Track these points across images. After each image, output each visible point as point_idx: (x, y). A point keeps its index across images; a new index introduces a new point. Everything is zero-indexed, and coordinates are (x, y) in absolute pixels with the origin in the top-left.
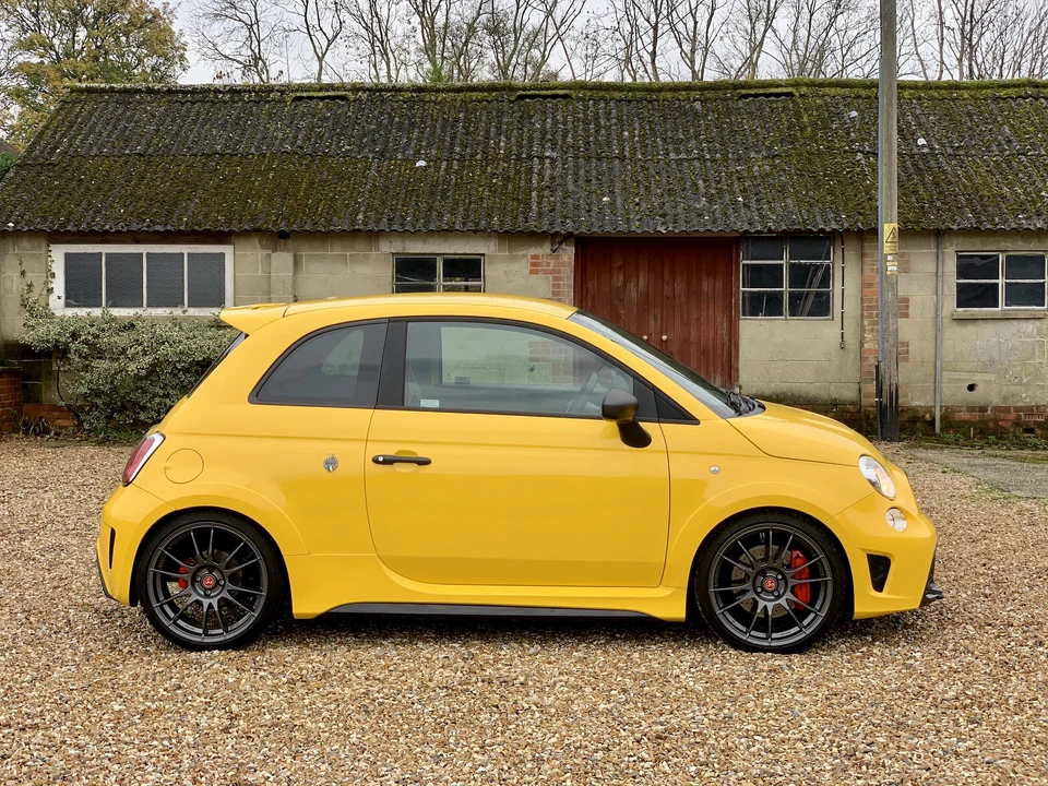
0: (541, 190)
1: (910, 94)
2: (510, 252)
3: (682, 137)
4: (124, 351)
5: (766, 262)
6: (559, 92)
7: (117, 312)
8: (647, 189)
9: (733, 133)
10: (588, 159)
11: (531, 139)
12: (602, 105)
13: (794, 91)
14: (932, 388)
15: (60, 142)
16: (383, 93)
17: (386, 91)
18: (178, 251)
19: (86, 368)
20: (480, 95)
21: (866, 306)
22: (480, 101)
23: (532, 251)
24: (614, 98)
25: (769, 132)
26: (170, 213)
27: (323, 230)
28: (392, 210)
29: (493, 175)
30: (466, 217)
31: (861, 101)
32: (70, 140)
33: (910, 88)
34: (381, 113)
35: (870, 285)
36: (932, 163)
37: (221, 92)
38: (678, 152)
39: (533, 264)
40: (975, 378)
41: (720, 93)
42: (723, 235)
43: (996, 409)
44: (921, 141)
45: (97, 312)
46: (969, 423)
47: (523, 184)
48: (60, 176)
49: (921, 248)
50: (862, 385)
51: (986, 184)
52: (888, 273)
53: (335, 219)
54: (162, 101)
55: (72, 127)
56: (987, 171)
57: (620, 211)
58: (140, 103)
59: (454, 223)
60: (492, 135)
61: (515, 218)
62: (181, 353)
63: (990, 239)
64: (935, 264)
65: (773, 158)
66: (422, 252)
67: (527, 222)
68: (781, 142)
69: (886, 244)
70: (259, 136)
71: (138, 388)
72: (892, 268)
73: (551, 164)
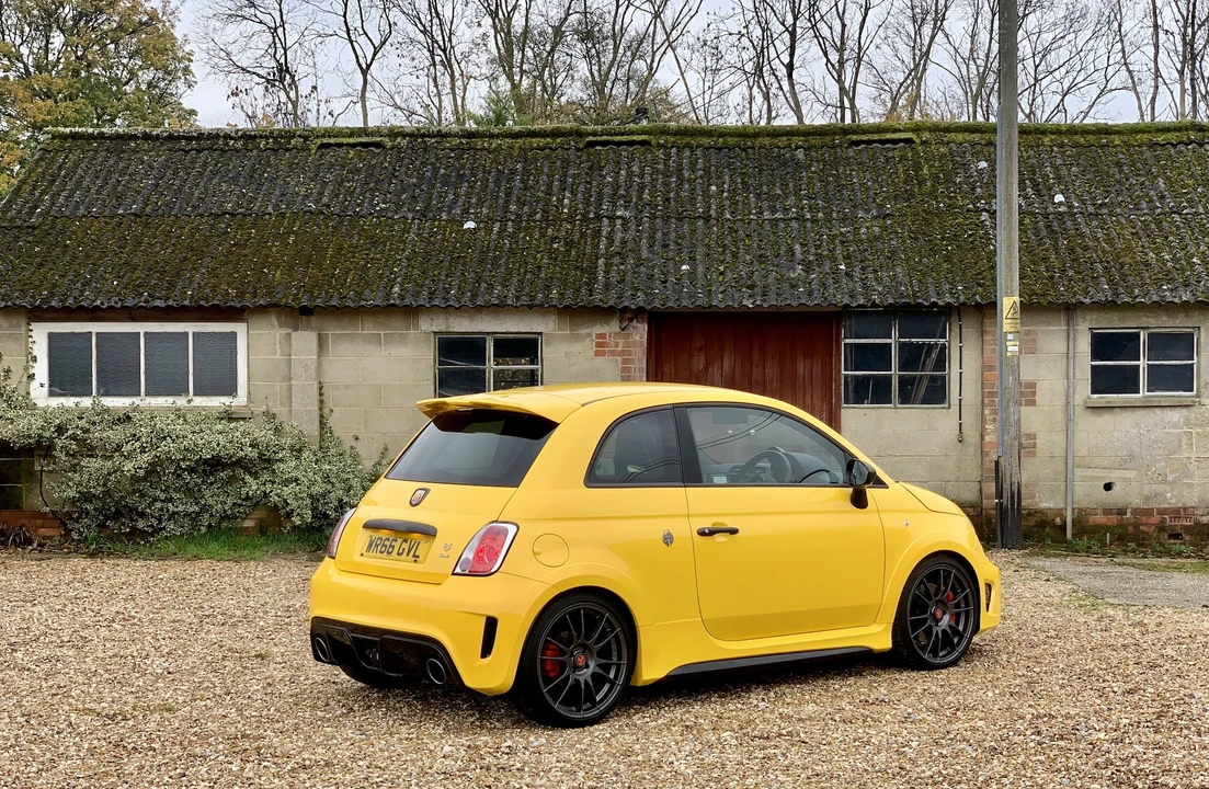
0: (609, 257)
1: (1051, 140)
2: (571, 329)
3: (779, 192)
4: (119, 448)
5: (871, 341)
6: (635, 138)
7: (109, 402)
8: (735, 255)
9: (840, 188)
10: (666, 219)
11: (600, 194)
12: (687, 153)
13: (914, 136)
14: (1063, 487)
15: (40, 200)
16: (426, 139)
17: (429, 136)
18: (183, 331)
19: (74, 468)
20: (542, 141)
21: (986, 392)
22: (542, 149)
23: (598, 329)
24: (701, 146)
25: (882, 187)
26: (171, 286)
27: (351, 305)
28: (433, 281)
29: (554, 239)
30: (520, 290)
31: (991, 150)
32: (52, 197)
33: (1052, 133)
34: (424, 164)
35: (991, 368)
36: (1069, 224)
37: (232, 138)
38: (773, 210)
39: (599, 345)
40: (1112, 475)
41: (827, 139)
42: (818, 309)
43: (1136, 511)
44: (1059, 198)
45: (86, 402)
46: (1106, 528)
47: (588, 249)
48: (42, 242)
49: (1050, 324)
50: (984, 484)
51: (1129, 249)
52: (1009, 354)
53: (366, 292)
54: (162, 148)
55: (55, 181)
56: (1132, 233)
57: (701, 281)
58: (134, 151)
59: (506, 297)
60: (555, 190)
61: (578, 290)
62: (186, 450)
63: (1131, 314)
64: (1065, 344)
65: (884, 218)
66: (469, 330)
67: (591, 295)
68: (895, 199)
69: (1005, 321)
70: (277, 192)
71: (134, 492)
72: (1012, 348)
73: (622, 225)
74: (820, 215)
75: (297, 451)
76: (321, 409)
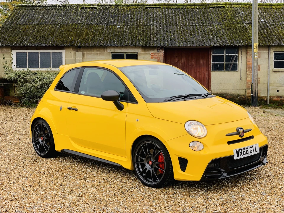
0: (153, 34)
1: (258, 7)
2: (145, 52)
3: (193, 19)
4: (33, 81)
5: (219, 55)
6: (157, 6)
7: (31, 69)
8: (184, 34)
9: (208, 18)
10: (167, 25)
11: (150, 19)
12: (170, 10)
13: (225, 6)
14: (267, 91)
15: (14, 21)
16: (107, 7)
17: (107, 6)
18: (49, 52)
19: (23, 86)
20: (135, 7)
21: (247, 68)
22: (135, 9)
23: (152, 52)
24: (173, 8)
25: (219, 18)
26: (46, 41)
27: (91, 46)
28: (111, 40)
29: (139, 30)
30: (132, 42)
31: (244, 9)
32: (17, 20)
34: (106, 12)
35: (249, 61)
36: (266, 26)
37: (60, 6)
38: (192, 23)
39: (152, 56)
40: (279, 88)
41: (204, 6)
42: (207, 47)
44: (262, 20)
45: (25, 69)
46: (277, 101)
47: (148, 32)
48: (14, 30)
49: (264, 50)
50: (247, 90)
51: (281, 32)
53: (94, 42)
54: (43, 9)
55: (17, 16)
56: (281, 28)
57: (177, 40)
58: (37, 9)
59: (129, 44)
60: (139, 18)
61: (147, 42)
62: (50, 81)
64: (268, 56)
65: (220, 25)
66: (120, 52)
67: (150, 43)
68: (222, 20)
69: (254, 50)
70: (71, 19)
71: (37, 92)
72: (256, 56)
73: (156, 27)
74: (204, 24)
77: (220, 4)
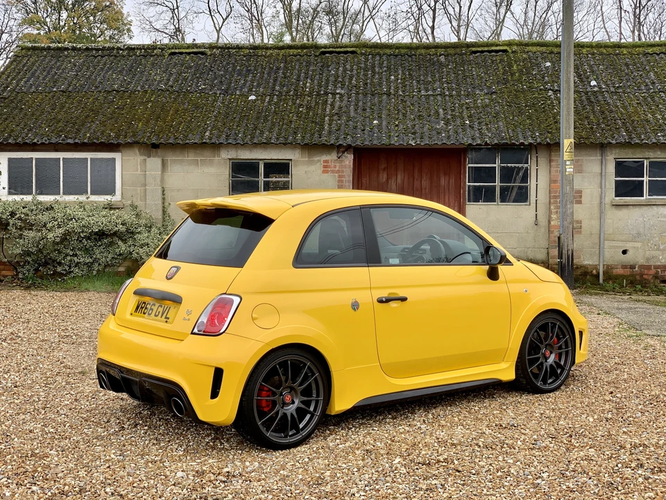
0: (331, 116)
1: (587, 51)
2: (309, 158)
3: (430, 79)
4: (45, 225)
5: (484, 165)
6: (349, 49)
7: (42, 198)
8: (404, 115)
9: (465, 77)
10: (365, 95)
11: (328, 80)
12: (378, 58)
13: (508, 49)
14: (597, 252)
15: (11, 83)
16: (230, 50)
17: (232, 48)
18: (85, 157)
19: (21, 236)
20: (295, 51)
21: (552, 196)
22: (295, 56)
23: (325, 157)
24: (386, 54)
25: (490, 77)
26: (79, 131)
27: (181, 142)
28: (229, 129)
29: (301, 105)
30: (279, 134)
31: (553, 55)
32: (17, 82)
33: (587, 47)
34: (228, 64)
35: (555, 181)
36: (600, 98)
37: (121, 50)
38: (427, 90)
39: (325, 167)
40: (627, 245)
41: (458, 50)
42: (455, 147)
43: (641, 267)
44: (593, 83)
45: (28, 198)
46: (623, 277)
47: (320, 111)
48: (8, 106)
49: (591, 156)
50: (550, 250)
51: (636, 112)
52: (567, 173)
53: (190, 135)
54: (82, 55)
55: (20, 73)
56: (637, 103)
57: (385, 130)
58: (67, 57)
59: (271, 138)
60: (302, 78)
61: (313, 135)
62: (84, 226)
63: (639, 150)
64: (600, 167)
65: (491, 94)
66: (250, 158)
67: (320, 138)
68: (498, 83)
69: (565, 154)
70: (144, 79)
71: (55, 250)
72: (569, 170)
73: (340, 98)
74: (454, 92)
75: (149, 227)
76: (163, 203)
77: (497, 45)
